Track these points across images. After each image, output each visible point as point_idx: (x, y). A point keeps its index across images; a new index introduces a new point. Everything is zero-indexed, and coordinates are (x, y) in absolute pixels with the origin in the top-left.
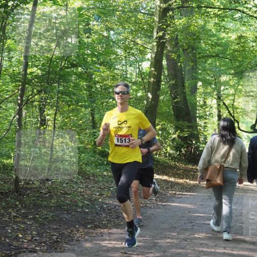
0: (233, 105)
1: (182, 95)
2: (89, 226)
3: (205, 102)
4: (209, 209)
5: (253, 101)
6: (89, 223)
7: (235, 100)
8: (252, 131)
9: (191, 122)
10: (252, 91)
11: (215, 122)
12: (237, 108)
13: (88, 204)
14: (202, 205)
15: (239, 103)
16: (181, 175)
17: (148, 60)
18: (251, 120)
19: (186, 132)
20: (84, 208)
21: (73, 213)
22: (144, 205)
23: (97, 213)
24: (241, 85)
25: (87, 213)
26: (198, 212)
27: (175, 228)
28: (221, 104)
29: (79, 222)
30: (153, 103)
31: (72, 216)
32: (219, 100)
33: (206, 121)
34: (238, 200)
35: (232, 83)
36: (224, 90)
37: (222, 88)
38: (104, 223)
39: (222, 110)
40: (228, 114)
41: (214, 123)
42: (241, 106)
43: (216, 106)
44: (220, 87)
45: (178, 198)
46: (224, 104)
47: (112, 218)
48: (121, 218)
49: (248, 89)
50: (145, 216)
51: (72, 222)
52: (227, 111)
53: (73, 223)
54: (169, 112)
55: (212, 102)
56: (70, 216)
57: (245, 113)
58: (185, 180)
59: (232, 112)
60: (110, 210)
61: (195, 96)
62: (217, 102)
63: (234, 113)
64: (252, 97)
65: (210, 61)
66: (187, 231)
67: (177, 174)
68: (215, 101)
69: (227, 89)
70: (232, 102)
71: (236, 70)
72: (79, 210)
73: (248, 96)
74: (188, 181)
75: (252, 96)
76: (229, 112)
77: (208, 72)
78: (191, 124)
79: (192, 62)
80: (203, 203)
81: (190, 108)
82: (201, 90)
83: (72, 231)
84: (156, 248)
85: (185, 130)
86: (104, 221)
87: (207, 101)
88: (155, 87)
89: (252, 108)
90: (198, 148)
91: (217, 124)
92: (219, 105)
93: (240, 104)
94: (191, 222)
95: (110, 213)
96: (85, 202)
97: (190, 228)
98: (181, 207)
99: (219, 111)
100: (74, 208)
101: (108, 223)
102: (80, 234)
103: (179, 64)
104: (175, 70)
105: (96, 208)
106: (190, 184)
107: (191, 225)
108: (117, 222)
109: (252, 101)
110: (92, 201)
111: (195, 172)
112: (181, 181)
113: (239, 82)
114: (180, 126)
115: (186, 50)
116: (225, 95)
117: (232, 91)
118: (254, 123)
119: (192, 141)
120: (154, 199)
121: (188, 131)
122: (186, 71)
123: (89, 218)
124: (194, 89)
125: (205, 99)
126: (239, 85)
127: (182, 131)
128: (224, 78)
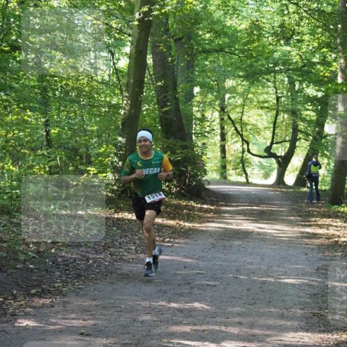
0: (241, 119)
1: (174, 102)
2: (33, 291)
3: (203, 116)
4: (214, 262)
5: (268, 114)
6: (34, 287)
7: (245, 113)
8: (266, 154)
9: (185, 141)
10: (267, 102)
11: (217, 142)
12: (247, 124)
13: (34, 257)
14: (203, 257)
15: (249, 117)
16: (171, 213)
17: (127, 54)
18: (264, 141)
19: (178, 154)
20: (27, 263)
21: (10, 271)
22: (118, 257)
23: (47, 270)
24: (253, 93)
25: (32, 270)
26: (198, 267)
27: (165, 292)
28: (226, 118)
29: (19, 285)
30: (132, 111)
31: (8, 275)
32: (222, 113)
33: (205, 141)
34: (253, 248)
35: (240, 89)
36: (229, 99)
37: (227, 96)
38: (56, 285)
39: (226, 127)
40: (235, 132)
41: (215, 144)
42: (252, 121)
43: (218, 121)
44: (224, 95)
45: (168, 246)
46: (230, 118)
47: (70, 278)
48: (83, 278)
49: (261, 98)
50: (120, 275)
51: (6, 285)
52: (233, 128)
53: (8, 286)
54: (155, 126)
55: (213, 115)
56: (6, 275)
57: (257, 131)
58: (177, 221)
59: (239, 129)
60: (67, 265)
61: (191, 105)
62: (220, 115)
63: (242, 130)
64: (267, 110)
65: (211, 58)
66: (183, 296)
67: (166, 213)
68: (217, 114)
69: (234, 97)
70: (240, 115)
71: (247, 71)
72: (19, 266)
73: (262, 108)
74: (181, 223)
75: (267, 108)
76: (236, 129)
77: (209, 74)
78: (185, 143)
79: (188, 55)
80: (204, 254)
81: (184, 122)
82: (198, 99)
83: (5, 299)
84: (136, 324)
85: (178, 151)
86: (57, 282)
87: (206, 115)
88: (137, 89)
89: (266, 124)
90: (194, 177)
91: (219, 145)
92: (222, 119)
93: (251, 119)
94: (189, 283)
95: (66, 270)
96: (30, 253)
97: (188, 291)
98: (173, 260)
99: (222, 128)
100: (12, 262)
101: (63, 287)
102: (18, 303)
103: (170, 59)
104: (164, 68)
105: (46, 263)
106: (185, 226)
107: (187, 287)
108: (77, 284)
109: (266, 115)
110: (39, 252)
111: (191, 210)
112: (172, 222)
113: (249, 88)
114: (170, 146)
115: (180, 39)
116: (230, 105)
117: (240, 101)
118: (269, 144)
119: (186, 167)
120: (133, 248)
121: (182, 153)
122: (179, 70)
123: (34, 278)
124: (190, 96)
125: (203, 111)
126: (249, 93)
127: (173, 152)
128: (230, 83)
